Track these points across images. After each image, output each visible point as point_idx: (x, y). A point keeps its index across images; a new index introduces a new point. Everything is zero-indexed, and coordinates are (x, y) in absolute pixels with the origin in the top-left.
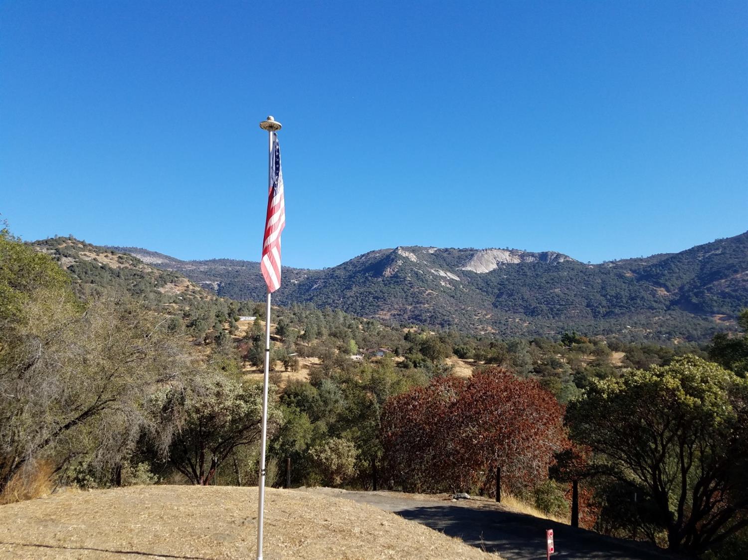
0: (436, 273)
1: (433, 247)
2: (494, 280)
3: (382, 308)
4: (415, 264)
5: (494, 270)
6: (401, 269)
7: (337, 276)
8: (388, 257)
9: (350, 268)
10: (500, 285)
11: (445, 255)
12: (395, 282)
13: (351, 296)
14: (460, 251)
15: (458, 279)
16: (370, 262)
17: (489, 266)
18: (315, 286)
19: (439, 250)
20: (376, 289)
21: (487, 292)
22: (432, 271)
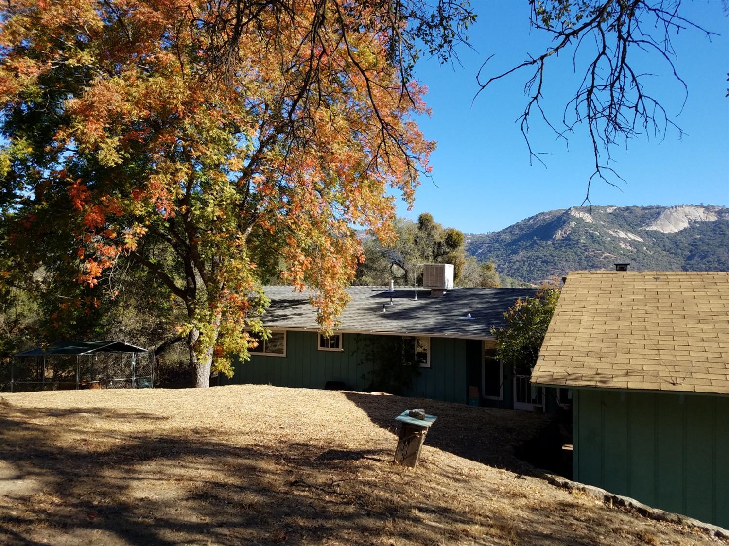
0: (614, 234)
1: (612, 206)
2: (685, 241)
3: (552, 272)
4: (590, 226)
5: (685, 229)
6: (575, 231)
7: (502, 240)
8: (559, 218)
9: (517, 232)
10: (692, 245)
11: (626, 214)
12: (566, 245)
13: (517, 261)
14: (644, 209)
15: (641, 240)
16: (538, 225)
17: (678, 225)
18: (480, 251)
19: (619, 209)
20: (545, 253)
21: (676, 254)
22: (611, 232)
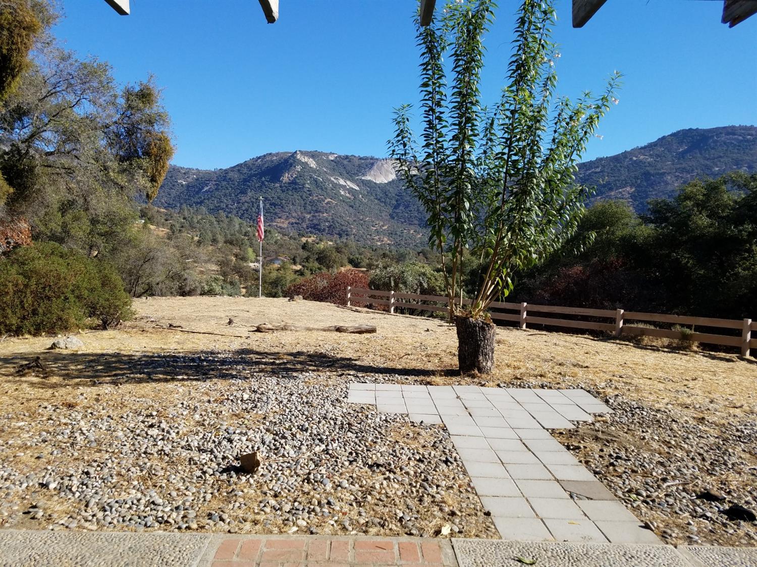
0: (335, 181)
1: (333, 154)
2: (393, 191)
3: (279, 215)
4: (314, 171)
5: (393, 181)
6: (300, 175)
7: (230, 179)
8: (286, 161)
9: (245, 171)
10: (398, 196)
11: (345, 162)
12: (293, 189)
13: (246, 202)
14: (361, 159)
15: (357, 188)
16: (266, 166)
17: (388, 176)
18: (206, 189)
19: (340, 157)
20: (273, 195)
21: (385, 203)
22: (332, 179)
